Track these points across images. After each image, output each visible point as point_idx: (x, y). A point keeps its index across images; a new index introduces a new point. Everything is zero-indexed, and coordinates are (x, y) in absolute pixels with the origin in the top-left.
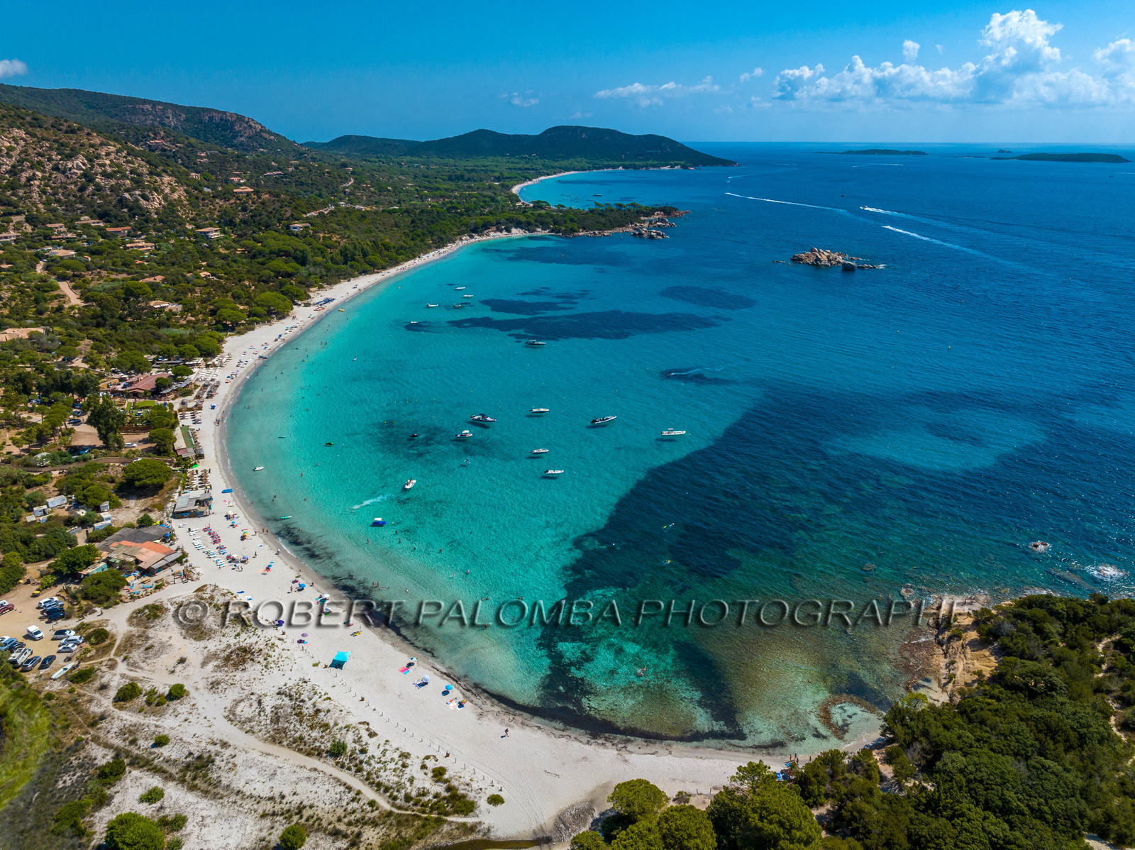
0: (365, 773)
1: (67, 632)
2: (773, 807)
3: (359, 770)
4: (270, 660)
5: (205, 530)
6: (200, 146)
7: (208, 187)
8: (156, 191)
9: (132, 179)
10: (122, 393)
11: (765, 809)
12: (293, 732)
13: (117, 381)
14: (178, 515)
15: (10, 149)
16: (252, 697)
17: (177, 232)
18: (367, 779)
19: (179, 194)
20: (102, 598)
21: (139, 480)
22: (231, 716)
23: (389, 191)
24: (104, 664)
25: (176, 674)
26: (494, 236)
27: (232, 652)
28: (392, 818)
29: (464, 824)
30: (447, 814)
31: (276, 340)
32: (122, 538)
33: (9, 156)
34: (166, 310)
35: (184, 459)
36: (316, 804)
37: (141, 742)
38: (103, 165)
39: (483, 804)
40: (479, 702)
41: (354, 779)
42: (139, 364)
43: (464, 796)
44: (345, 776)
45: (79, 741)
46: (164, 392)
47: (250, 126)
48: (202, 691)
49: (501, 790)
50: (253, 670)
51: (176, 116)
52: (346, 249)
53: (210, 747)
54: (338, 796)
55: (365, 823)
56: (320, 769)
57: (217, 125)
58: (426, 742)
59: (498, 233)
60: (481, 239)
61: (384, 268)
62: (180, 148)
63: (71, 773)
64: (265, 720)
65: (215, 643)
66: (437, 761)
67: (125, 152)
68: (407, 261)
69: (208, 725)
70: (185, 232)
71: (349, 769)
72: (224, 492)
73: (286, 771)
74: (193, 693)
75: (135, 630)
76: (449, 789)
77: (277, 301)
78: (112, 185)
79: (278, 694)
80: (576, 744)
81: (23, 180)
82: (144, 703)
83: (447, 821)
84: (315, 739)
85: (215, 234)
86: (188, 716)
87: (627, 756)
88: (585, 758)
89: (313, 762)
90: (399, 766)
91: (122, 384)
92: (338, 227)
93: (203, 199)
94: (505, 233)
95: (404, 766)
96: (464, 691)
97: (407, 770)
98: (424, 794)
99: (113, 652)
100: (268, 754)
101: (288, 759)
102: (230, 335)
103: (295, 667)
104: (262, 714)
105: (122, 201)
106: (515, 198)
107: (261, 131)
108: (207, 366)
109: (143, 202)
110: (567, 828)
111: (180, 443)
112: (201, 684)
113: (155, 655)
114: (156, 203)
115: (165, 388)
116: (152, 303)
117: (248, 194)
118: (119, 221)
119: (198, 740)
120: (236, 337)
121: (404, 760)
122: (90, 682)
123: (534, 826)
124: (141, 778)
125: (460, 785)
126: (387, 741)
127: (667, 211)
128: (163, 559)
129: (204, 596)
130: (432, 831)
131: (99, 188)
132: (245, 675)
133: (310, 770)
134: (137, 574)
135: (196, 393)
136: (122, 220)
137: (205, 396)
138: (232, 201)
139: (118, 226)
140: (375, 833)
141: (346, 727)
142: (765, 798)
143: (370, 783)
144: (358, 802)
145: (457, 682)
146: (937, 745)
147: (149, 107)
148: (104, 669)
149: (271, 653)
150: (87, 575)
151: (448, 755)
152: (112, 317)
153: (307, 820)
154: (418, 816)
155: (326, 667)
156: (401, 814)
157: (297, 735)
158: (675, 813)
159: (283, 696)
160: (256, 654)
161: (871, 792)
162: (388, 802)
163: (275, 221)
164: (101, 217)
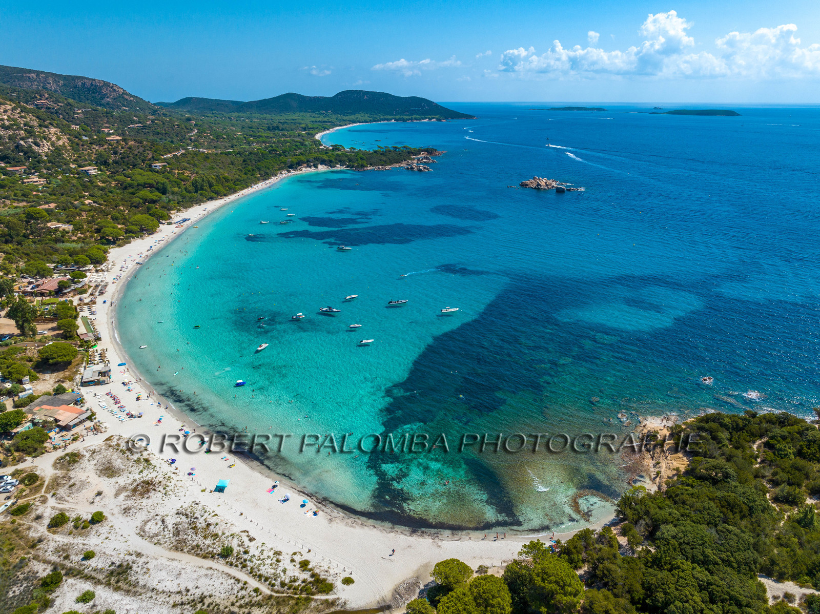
0: (249, 568)
1: (5, 478)
2: (551, 572)
3: (244, 566)
4: (168, 489)
5: (107, 394)
6: (76, 105)
7: (86, 136)
8: (45, 139)
9: (25, 130)
10: (32, 293)
11: (545, 573)
12: (191, 542)
13: (26, 284)
14: (85, 384)
16: (157, 517)
17: (63, 170)
18: (251, 573)
19: (64, 141)
20: (31, 450)
21: (53, 359)
22: (142, 533)
23: (224, 138)
24: (37, 500)
25: (95, 504)
26: (305, 171)
27: (138, 485)
28: (272, 600)
29: (327, 601)
30: (313, 594)
31: (148, 251)
32: (43, 403)
34: (61, 229)
35: (86, 342)
36: (214, 594)
37: (72, 557)
39: (339, 584)
40: (329, 511)
41: (241, 573)
42: (44, 270)
43: (325, 580)
44: (234, 572)
45: (23, 560)
46: (65, 291)
47: (115, 90)
48: (117, 515)
49: (351, 574)
50: (155, 497)
51: (55, 81)
52: (196, 182)
53: (128, 557)
54: (230, 587)
55: (252, 605)
56: (214, 568)
57: (89, 90)
58: (293, 543)
59: (309, 169)
60: (295, 173)
61: (225, 195)
62: (61, 106)
63: (19, 585)
64: (169, 534)
65: (123, 479)
66: (302, 555)
67: (19, 109)
68: (242, 190)
69: (124, 540)
70: (70, 170)
71: (237, 566)
72: (119, 365)
73: (188, 571)
74: (110, 517)
75: (60, 473)
76: (313, 576)
77: (147, 221)
78: (10, 135)
79: (177, 514)
80: (402, 537)
82: (72, 528)
83: (313, 599)
84: (209, 546)
85: (93, 171)
86: (108, 535)
87: (440, 543)
88: (410, 546)
89: (208, 563)
90: (274, 561)
91: (31, 286)
92: (188, 166)
93: (83, 145)
94: (313, 168)
95: (278, 561)
96: (317, 504)
97: (280, 564)
98: (295, 581)
99: (43, 490)
100: (173, 560)
101: (189, 562)
102: (112, 248)
103: (188, 493)
104: (166, 529)
105: (18, 147)
106: (318, 143)
107: (123, 93)
108: (97, 271)
109: (35, 148)
110: (402, 598)
111: (82, 330)
112: (116, 510)
113: (77, 490)
114: (45, 148)
115: (66, 288)
116: (49, 224)
117: (118, 141)
118: (17, 162)
119: (118, 552)
120: (117, 249)
121: (278, 557)
122: (27, 514)
123: (378, 598)
124: (76, 584)
125: (321, 572)
126: (263, 544)
127: (430, 151)
128: (77, 418)
129: (112, 444)
130: (303, 607)
132: (150, 502)
133: (207, 569)
134: (57, 430)
135: (90, 291)
136: (19, 162)
137: (97, 293)
138: (106, 147)
139: (16, 166)
140: (261, 612)
141: (231, 535)
142: (545, 566)
143: (253, 576)
144: (246, 590)
145: (310, 497)
146: (656, 521)
147: (34, 76)
148: (37, 503)
149: (168, 484)
150: (18, 433)
151: (309, 551)
152: (18, 235)
153: (208, 606)
154: (292, 597)
155: (211, 492)
156: (279, 597)
157: (195, 543)
158: (481, 581)
159: (181, 515)
160: (157, 486)
161: (615, 556)
162: (269, 588)
163: (140, 162)
164: (2, 159)
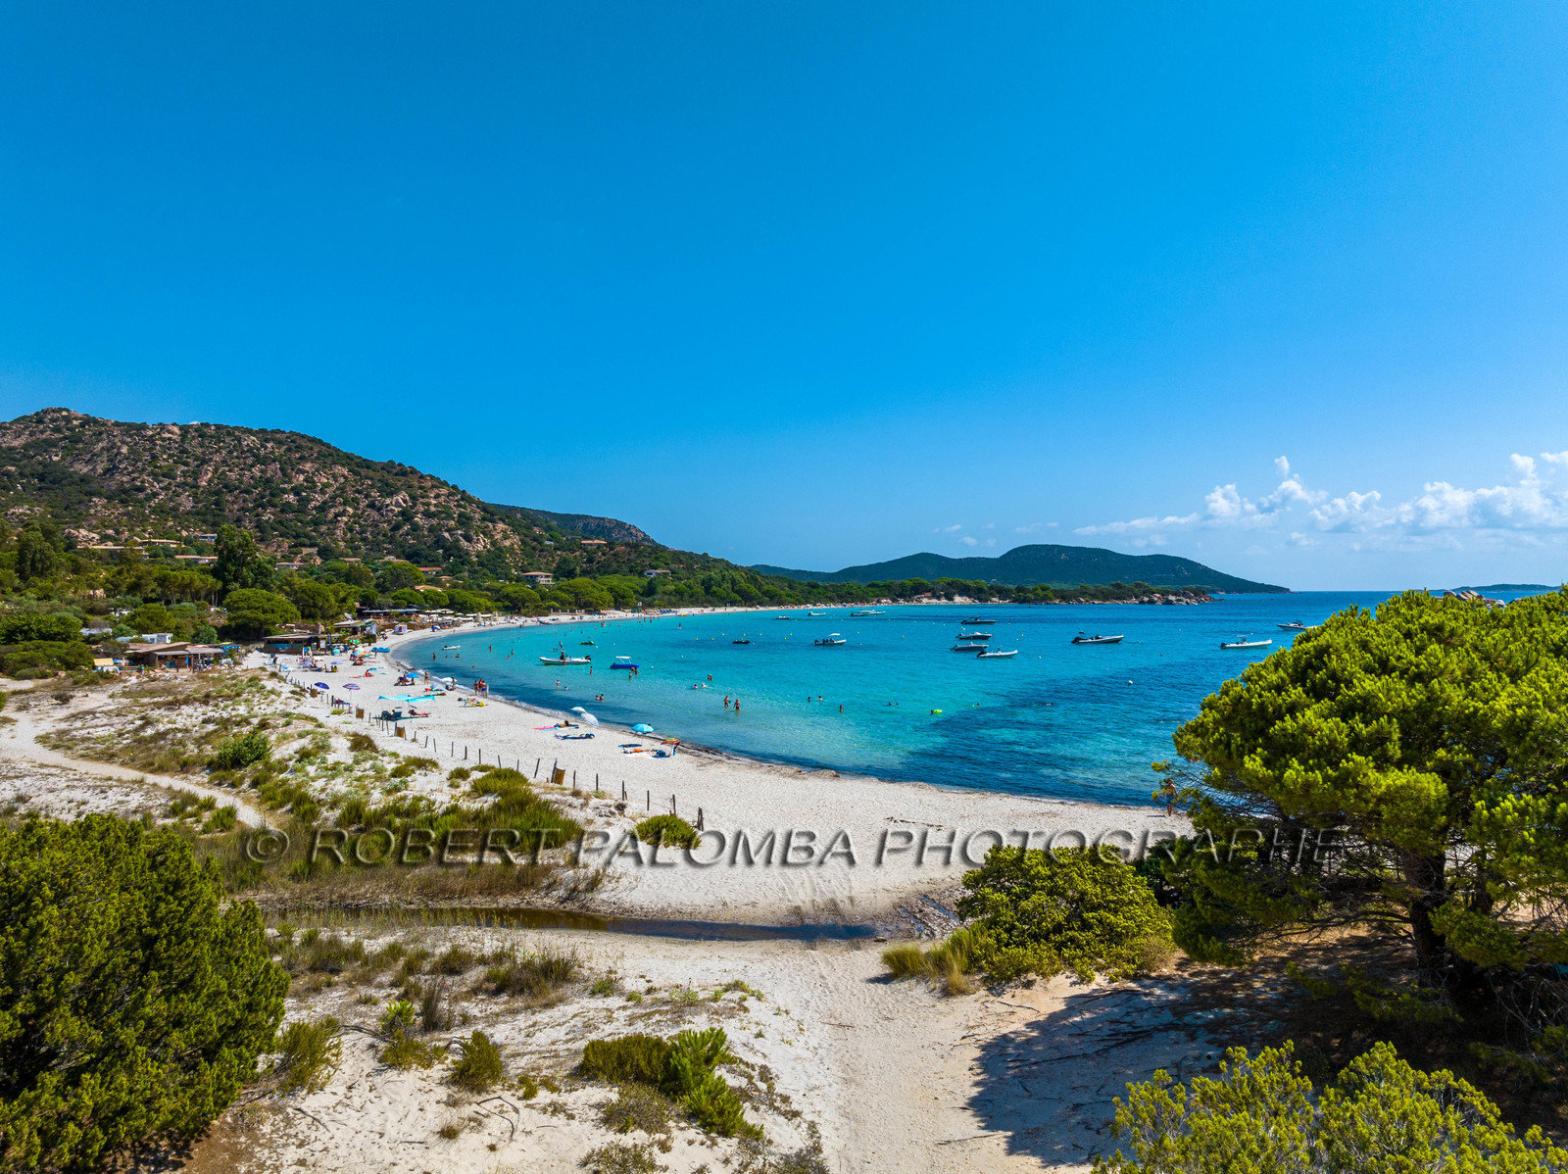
0: (272, 785)
7: (551, 541)
8: (484, 534)
9: (458, 522)
15: (325, 486)
19: (513, 542)
22: (52, 736)
26: (926, 601)
33: (322, 492)
38: (428, 504)
47: (631, 534)
59: (934, 601)
60: (908, 603)
76: (507, 801)
78: (432, 525)
81: (331, 516)
85: (544, 580)
90: (385, 774)
95: (399, 775)
109: (464, 543)
114: (481, 544)
117: (599, 547)
118: (429, 561)
128: (180, 648)
131: (415, 528)
134: (126, 662)
136: (433, 561)
138: (578, 553)
163: (626, 569)
164: (408, 557)
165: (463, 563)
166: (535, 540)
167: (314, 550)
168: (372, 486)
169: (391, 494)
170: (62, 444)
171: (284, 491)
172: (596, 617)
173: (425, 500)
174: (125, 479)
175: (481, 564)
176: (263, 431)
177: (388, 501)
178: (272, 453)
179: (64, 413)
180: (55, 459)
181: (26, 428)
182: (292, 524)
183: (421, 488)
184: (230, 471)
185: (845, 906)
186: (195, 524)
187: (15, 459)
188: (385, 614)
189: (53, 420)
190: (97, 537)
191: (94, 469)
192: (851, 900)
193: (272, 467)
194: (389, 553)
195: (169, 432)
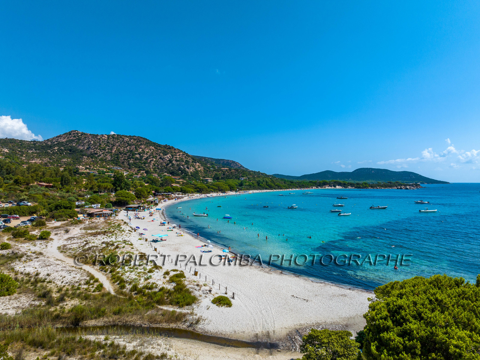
0: (115, 273)
3: (112, 272)
7: (212, 168)
8: (193, 167)
9: (185, 163)
15: (148, 152)
18: (113, 277)
19: (201, 169)
22: (62, 247)
26: (327, 188)
28: (106, 298)
29: (173, 313)
30: (161, 303)
33: (147, 154)
36: (55, 282)
38: (177, 158)
39: (206, 301)
43: (189, 292)
44: (98, 274)
46: (157, 194)
47: (237, 165)
54: (78, 281)
55: (78, 297)
59: (330, 187)
60: (321, 188)
61: (275, 189)
64: (80, 250)
70: (199, 179)
71: (106, 271)
74: (55, 240)
76: (178, 286)
78: (178, 164)
79: (103, 243)
81: (149, 161)
85: (210, 180)
89: (84, 266)
90: (146, 271)
93: (209, 171)
94: (333, 187)
95: (150, 272)
98: (151, 288)
105: (180, 169)
107: (240, 166)
109: (187, 169)
114: (192, 170)
116: (172, 184)
117: (227, 170)
118: (177, 175)
121: (154, 269)
123: (258, 330)
125: (191, 285)
128: (101, 211)
130: (135, 312)
131: (173, 165)
134: (86, 215)
138: (220, 172)
144: (89, 285)
151: (196, 274)
156: (117, 297)
162: (115, 289)
163: (234, 177)
164: (171, 173)
165: (186, 175)
166: (208, 168)
167: (144, 171)
168: (161, 152)
169: (166, 155)
170: (76, 141)
171: (136, 154)
172: (224, 194)
173: (176, 156)
174: (92, 151)
175: (192, 176)
176: (130, 136)
177: (165, 157)
178: (133, 143)
179: (77, 132)
180: (74, 145)
181: (67, 136)
182: (138, 164)
183: (175, 153)
184: (121, 148)
185: (271, 334)
186: (111, 164)
187: (63, 145)
188: (162, 195)
189: (73, 134)
190: (84, 168)
191: (84, 148)
192: (274, 331)
193: (133, 147)
194: (165, 172)
195: (104, 137)
